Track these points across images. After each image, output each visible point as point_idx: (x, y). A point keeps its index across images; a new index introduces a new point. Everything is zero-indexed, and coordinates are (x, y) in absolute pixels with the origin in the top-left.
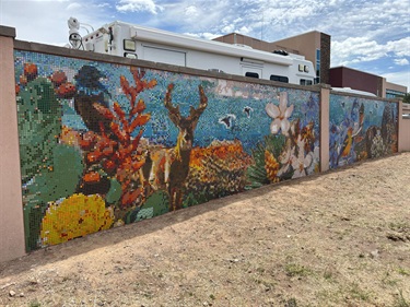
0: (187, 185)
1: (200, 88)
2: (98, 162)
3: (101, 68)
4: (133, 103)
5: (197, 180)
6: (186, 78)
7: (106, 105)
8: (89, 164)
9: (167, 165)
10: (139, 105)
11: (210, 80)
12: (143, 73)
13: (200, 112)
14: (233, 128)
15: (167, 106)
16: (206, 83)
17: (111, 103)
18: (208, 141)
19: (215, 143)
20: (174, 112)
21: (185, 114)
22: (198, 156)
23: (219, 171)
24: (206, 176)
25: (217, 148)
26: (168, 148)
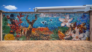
0: (31, 36)
1: (35, 15)
2: (13, 29)
3: (14, 14)
4: (19, 19)
5: (34, 35)
6: (32, 14)
7: (14, 20)
8: (11, 29)
9: (26, 31)
10: (21, 20)
11: (38, 14)
12: (22, 14)
13: (35, 21)
14: (45, 24)
15: (26, 20)
16: (37, 14)
17: (15, 19)
18: (37, 27)
19: (39, 27)
20: (28, 21)
21: (31, 21)
22: (34, 30)
23: (40, 34)
24: (36, 35)
25: (40, 29)
26: (26, 28)
